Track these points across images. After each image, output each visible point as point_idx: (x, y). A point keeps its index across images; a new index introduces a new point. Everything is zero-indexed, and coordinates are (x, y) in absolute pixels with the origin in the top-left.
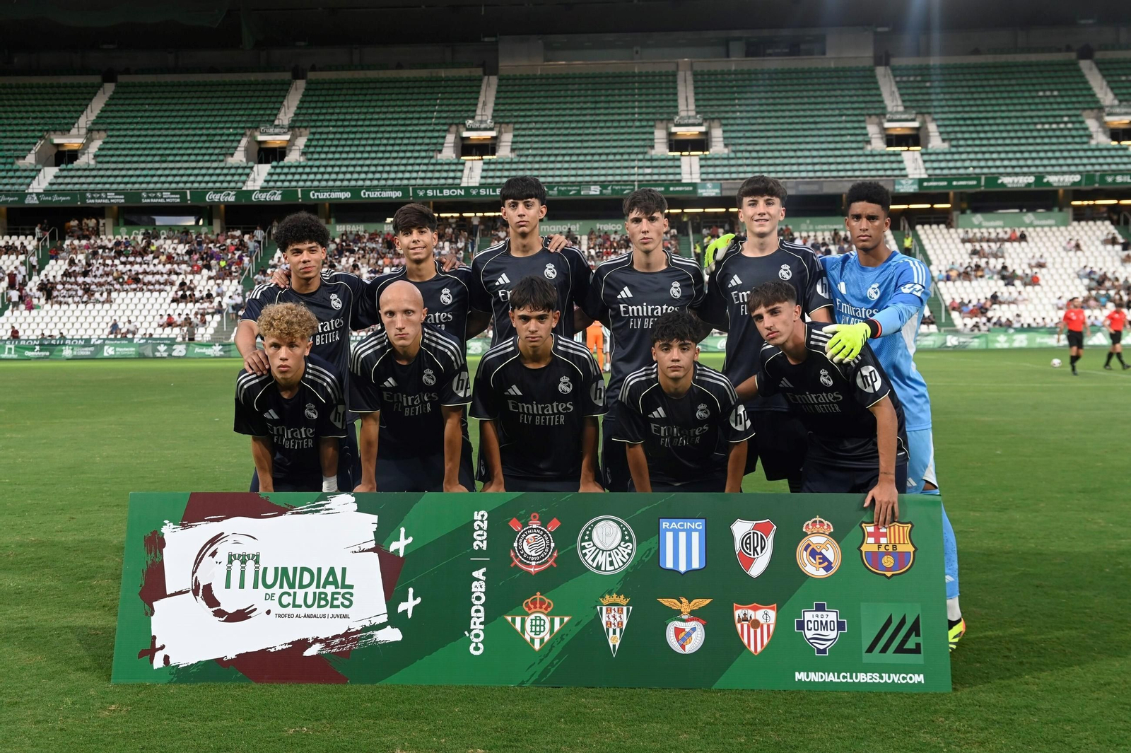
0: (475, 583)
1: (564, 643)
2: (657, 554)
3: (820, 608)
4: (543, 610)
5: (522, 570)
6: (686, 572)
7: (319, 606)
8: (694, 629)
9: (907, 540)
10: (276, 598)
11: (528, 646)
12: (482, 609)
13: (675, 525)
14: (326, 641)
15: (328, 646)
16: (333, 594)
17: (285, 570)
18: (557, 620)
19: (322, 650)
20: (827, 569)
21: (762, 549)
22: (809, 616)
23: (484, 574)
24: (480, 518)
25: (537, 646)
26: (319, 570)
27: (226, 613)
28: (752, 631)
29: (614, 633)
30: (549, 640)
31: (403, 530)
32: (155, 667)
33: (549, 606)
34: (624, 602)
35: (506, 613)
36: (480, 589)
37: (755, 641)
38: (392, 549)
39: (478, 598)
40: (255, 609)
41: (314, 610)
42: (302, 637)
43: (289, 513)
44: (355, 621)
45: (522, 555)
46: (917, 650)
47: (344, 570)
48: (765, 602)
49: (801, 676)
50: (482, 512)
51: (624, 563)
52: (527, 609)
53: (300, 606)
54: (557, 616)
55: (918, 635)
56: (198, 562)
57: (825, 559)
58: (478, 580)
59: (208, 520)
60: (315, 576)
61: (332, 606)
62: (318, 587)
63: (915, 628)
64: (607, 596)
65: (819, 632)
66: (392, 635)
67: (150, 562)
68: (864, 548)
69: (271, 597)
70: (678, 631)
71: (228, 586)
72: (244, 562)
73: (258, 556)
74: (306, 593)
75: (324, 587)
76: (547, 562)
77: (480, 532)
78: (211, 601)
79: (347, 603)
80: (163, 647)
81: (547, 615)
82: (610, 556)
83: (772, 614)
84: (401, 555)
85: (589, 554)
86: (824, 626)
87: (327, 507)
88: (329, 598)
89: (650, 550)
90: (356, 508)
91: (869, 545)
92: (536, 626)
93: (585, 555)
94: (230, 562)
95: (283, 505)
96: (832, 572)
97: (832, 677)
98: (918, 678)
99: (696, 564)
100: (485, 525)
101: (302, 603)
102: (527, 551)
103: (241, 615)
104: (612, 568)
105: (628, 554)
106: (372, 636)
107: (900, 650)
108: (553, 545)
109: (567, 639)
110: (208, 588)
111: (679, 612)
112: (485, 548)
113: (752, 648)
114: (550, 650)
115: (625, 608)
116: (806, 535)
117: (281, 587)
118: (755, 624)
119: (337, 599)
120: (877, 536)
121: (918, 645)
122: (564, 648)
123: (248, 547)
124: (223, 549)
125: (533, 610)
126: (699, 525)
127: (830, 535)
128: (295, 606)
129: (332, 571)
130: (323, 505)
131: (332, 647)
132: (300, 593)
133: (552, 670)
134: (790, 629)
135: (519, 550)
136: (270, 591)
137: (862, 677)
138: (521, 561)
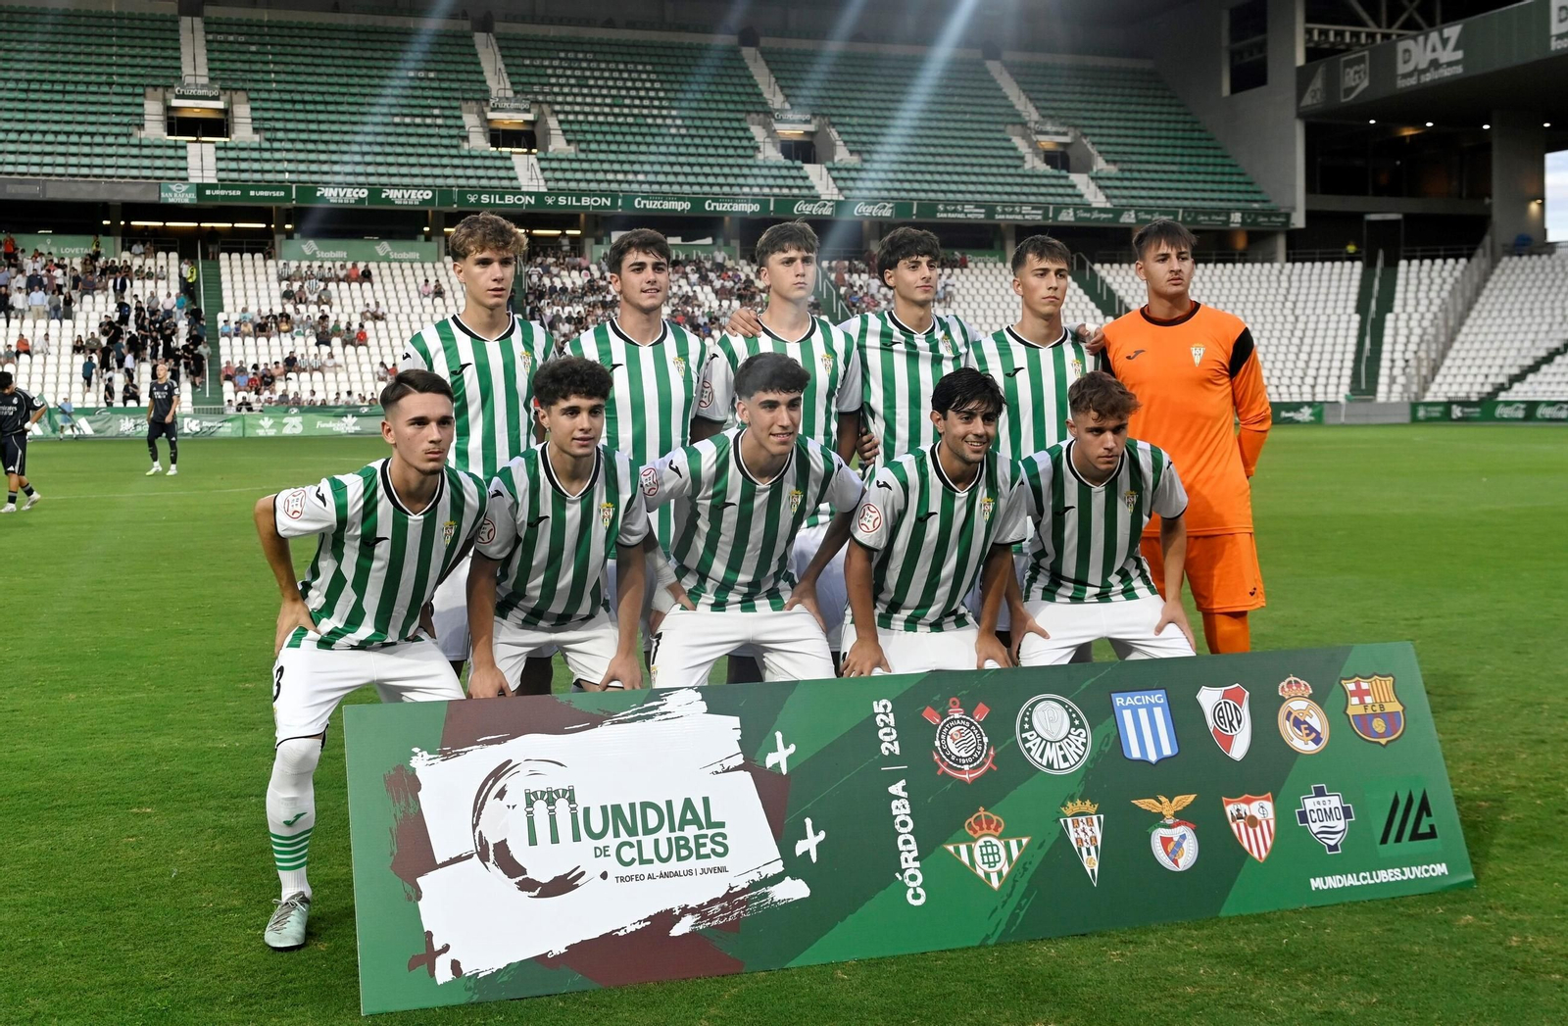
0: (895, 803)
1: (1028, 875)
2: (1118, 742)
3: (1320, 793)
4: (992, 832)
5: (953, 778)
6: (1158, 761)
7: (680, 859)
8: (1183, 837)
9: (1393, 698)
10: (612, 851)
11: (984, 883)
12: (911, 838)
13: (1131, 699)
14: (698, 910)
15: (704, 917)
16: (697, 838)
17: (617, 808)
18: (1013, 843)
19: (697, 924)
20: (1317, 741)
21: (1239, 722)
22: (1310, 804)
23: (904, 789)
24: (882, 710)
25: (995, 883)
26: (669, 803)
27: (539, 884)
28: (1251, 830)
29: (1089, 853)
30: (1009, 873)
31: (779, 735)
32: (440, 981)
33: (998, 825)
34: (1093, 810)
35: (945, 840)
36: (903, 811)
37: (1257, 844)
38: (769, 764)
39: (904, 824)
40: (583, 873)
41: (673, 865)
42: (663, 909)
43: (608, 722)
44: (738, 878)
45: (949, 757)
46: (1432, 834)
47: (706, 800)
48: (1258, 792)
49: (1316, 883)
50: (884, 702)
51: (1081, 757)
52: (971, 833)
53: (651, 861)
54: (1013, 837)
55: (1429, 815)
56: (478, 809)
57: (1311, 729)
58: (898, 798)
59: (482, 743)
60: (665, 813)
61: (699, 857)
62: (672, 829)
63: (1424, 807)
64: (1069, 804)
65: (1325, 823)
66: (794, 890)
67: (400, 815)
68: (1350, 712)
69: (604, 851)
70: (1165, 841)
71: (533, 841)
72: (551, 802)
73: (572, 791)
74: (656, 841)
75: (681, 829)
76: (982, 764)
77: (887, 730)
78: (510, 867)
79: (720, 850)
80: (446, 948)
81: (999, 838)
82: (1061, 748)
83: (1269, 806)
84: (784, 772)
85: (1034, 749)
86: (1328, 814)
87: (662, 709)
88: (692, 845)
89: (1108, 736)
90: (705, 709)
91: (1355, 707)
92: (988, 854)
93: (1029, 750)
94: (530, 804)
95: (596, 712)
96: (1323, 744)
97: (1350, 881)
98: (1441, 869)
99: (1167, 751)
100: (891, 719)
101: (653, 857)
102: (955, 751)
103: (562, 885)
104: (1067, 765)
105: (1083, 744)
106: (766, 895)
107: (1416, 836)
108: (986, 740)
109: (1032, 869)
110: (502, 848)
111: (1161, 816)
112: (897, 752)
113: (1256, 855)
114: (1013, 887)
115: (1095, 818)
116: (1283, 700)
117: (617, 835)
118: (1252, 822)
119: (704, 845)
120: (1361, 693)
121: (1432, 827)
122: (1030, 881)
123: (555, 780)
124: (516, 785)
125: (980, 833)
126: (1158, 697)
127: (1311, 697)
128: (643, 862)
129: (688, 804)
130: (656, 707)
131: (712, 919)
132: (648, 842)
133: (1022, 914)
134: (1291, 822)
135: (944, 751)
136: (600, 843)
137: (1385, 876)
138: (949, 766)
